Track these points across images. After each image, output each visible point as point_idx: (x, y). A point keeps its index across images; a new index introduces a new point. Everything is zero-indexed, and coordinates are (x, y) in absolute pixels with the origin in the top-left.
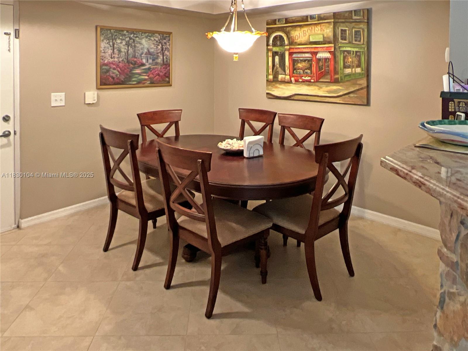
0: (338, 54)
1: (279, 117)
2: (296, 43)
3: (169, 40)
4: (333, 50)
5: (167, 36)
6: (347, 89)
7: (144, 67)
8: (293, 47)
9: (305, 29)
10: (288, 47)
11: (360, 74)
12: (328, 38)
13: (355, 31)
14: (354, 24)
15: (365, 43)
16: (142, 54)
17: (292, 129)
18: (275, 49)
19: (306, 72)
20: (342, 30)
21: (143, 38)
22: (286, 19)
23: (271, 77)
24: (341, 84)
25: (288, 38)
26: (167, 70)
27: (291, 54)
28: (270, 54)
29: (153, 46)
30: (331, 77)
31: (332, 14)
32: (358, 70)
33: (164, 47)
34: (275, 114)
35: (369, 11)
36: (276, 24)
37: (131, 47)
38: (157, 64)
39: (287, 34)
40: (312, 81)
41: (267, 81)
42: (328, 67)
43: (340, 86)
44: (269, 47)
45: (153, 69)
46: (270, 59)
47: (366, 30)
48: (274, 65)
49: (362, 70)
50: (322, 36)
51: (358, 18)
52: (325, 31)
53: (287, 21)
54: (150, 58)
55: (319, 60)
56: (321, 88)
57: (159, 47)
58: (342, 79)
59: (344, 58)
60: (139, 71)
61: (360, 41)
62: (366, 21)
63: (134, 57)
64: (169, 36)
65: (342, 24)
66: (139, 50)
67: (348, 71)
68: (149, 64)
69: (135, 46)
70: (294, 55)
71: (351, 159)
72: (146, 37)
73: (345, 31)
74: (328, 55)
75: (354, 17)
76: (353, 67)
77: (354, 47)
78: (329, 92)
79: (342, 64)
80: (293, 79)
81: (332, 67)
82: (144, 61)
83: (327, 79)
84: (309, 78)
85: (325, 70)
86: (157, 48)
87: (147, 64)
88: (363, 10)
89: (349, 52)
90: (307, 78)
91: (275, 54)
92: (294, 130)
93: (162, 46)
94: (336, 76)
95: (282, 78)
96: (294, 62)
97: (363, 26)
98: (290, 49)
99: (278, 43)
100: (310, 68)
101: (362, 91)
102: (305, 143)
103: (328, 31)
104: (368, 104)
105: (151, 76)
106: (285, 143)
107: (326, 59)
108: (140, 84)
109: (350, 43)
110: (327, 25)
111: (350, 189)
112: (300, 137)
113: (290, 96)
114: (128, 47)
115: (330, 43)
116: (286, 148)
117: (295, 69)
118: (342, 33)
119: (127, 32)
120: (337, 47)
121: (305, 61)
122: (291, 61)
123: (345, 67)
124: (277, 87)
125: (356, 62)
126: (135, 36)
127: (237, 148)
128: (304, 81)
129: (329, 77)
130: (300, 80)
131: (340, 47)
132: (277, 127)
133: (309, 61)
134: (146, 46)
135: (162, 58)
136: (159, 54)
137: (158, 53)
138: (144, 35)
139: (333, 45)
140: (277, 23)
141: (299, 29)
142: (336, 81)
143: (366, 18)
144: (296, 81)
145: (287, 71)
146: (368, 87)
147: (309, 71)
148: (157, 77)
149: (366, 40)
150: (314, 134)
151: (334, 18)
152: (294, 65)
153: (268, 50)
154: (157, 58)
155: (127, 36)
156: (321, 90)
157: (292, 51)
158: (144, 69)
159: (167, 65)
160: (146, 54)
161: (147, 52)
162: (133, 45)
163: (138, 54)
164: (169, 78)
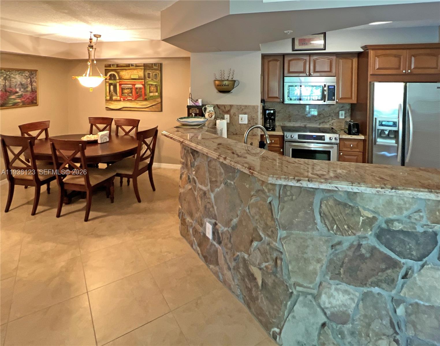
0: (146, 85)
1: (115, 121)
2: (123, 78)
3: (36, 75)
4: (144, 83)
5: (34, 72)
6: (151, 104)
7: (18, 94)
8: (121, 81)
9: (129, 71)
10: (119, 81)
11: (157, 96)
12: (141, 77)
13: (155, 74)
14: (154, 70)
15: (160, 80)
16: (16, 85)
17: (123, 126)
18: (111, 82)
19: (130, 95)
20: (148, 73)
21: (17, 74)
22: (117, 65)
23: (108, 98)
24: (148, 101)
25: (119, 76)
26: (34, 95)
27: (120, 85)
28: (108, 84)
29: (24, 80)
30: (143, 98)
31: (143, 64)
32: (157, 94)
33: (32, 80)
34: (112, 119)
35: (161, 64)
36: (110, 67)
37: (8, 81)
38: (27, 91)
39: (118, 73)
40: (133, 100)
41: (106, 100)
42: (141, 92)
43: (148, 102)
44: (107, 80)
45: (25, 95)
46: (108, 87)
47: (160, 74)
48: (110, 91)
49: (158, 94)
50: (138, 76)
51: (156, 67)
52: (140, 73)
53: (118, 66)
54: (22, 88)
55: (137, 88)
56: (138, 103)
57: (29, 80)
58: (148, 99)
59: (150, 87)
60: (14, 97)
61: (157, 79)
62: (160, 69)
63: (10, 87)
64: (36, 73)
65: (148, 70)
66: (13, 83)
67: (151, 94)
68: (22, 92)
69: (10, 80)
70: (122, 86)
71: (153, 138)
72: (19, 74)
73: (150, 73)
74: (141, 86)
75: (154, 67)
76: (154, 92)
77: (154, 82)
78: (142, 105)
79: (148, 91)
80: (122, 99)
81: (143, 92)
82: (18, 90)
83: (141, 98)
84: (131, 98)
85: (140, 94)
86: (27, 80)
87: (20, 92)
88: (158, 63)
89: (152, 85)
90: (130, 98)
91: (110, 84)
92: (124, 127)
93: (31, 79)
94: (146, 97)
95: (115, 98)
96: (122, 89)
97: (158, 72)
98: (120, 82)
99: (113, 78)
100: (131, 93)
101: (158, 104)
102: (130, 133)
103: (141, 73)
104: (161, 111)
105: (23, 100)
106: (119, 134)
107: (140, 88)
108: (15, 105)
109: (152, 80)
110: (140, 70)
111: (153, 152)
112: (127, 131)
113: (121, 109)
114: (5, 81)
115: (142, 79)
116: (119, 137)
117: (123, 93)
118: (148, 75)
119: (5, 70)
120: (146, 82)
121: (128, 89)
122: (120, 89)
123: (150, 92)
124: (112, 104)
125: (155, 90)
126: (11, 73)
127: (94, 139)
128: (128, 100)
129: (142, 97)
130: (126, 99)
131: (147, 82)
132: (114, 126)
133: (131, 89)
134: (19, 80)
135: (31, 87)
136: (29, 85)
137: (27, 84)
138: (17, 73)
139: (143, 81)
140: (112, 66)
141: (125, 71)
142: (146, 100)
143: (160, 68)
144: (124, 100)
145: (118, 95)
146: (161, 102)
147: (131, 94)
148: (28, 100)
149: (160, 79)
150: (135, 128)
151: (144, 67)
152: (122, 91)
153: (106, 82)
154: (27, 87)
155: (4, 73)
156: (138, 104)
157: (120, 83)
158: (17, 96)
159: (34, 91)
160: (19, 85)
161: (20, 84)
162: (9, 79)
163: (13, 84)
164: (36, 100)
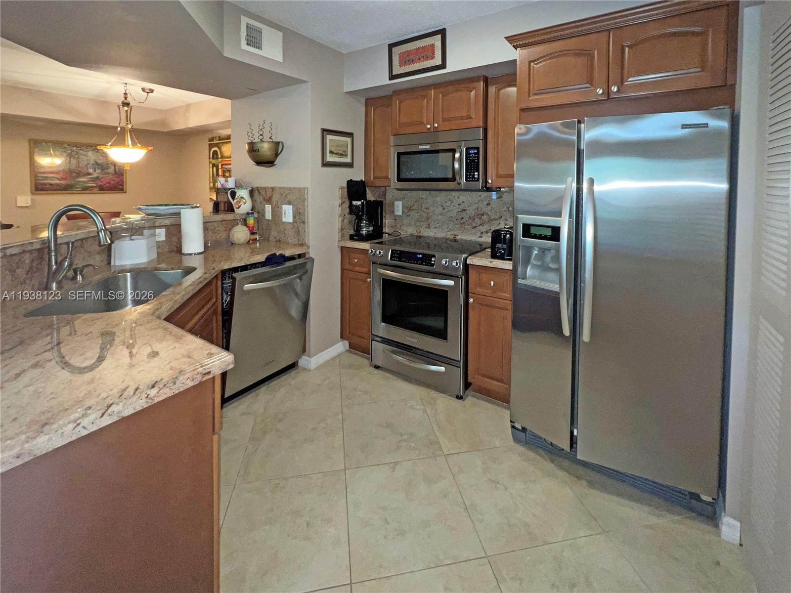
2: (224, 155)
7: (91, 176)
8: (223, 159)
9: (230, 145)
10: (220, 160)
16: (88, 164)
18: (214, 162)
21: (89, 151)
22: (219, 137)
23: (212, 185)
25: (220, 153)
26: (119, 179)
27: (222, 165)
28: (211, 166)
29: (101, 157)
36: (213, 141)
37: (74, 159)
38: (107, 173)
39: (220, 149)
41: (210, 188)
45: (102, 178)
46: (211, 169)
48: (213, 175)
54: (99, 169)
60: (85, 180)
63: (78, 167)
66: (84, 161)
68: (98, 174)
69: (79, 158)
70: (224, 167)
72: (93, 150)
82: (91, 171)
86: (106, 159)
87: (95, 173)
91: (214, 165)
98: (222, 161)
99: (215, 157)
105: (100, 184)
108: (87, 190)
114: (70, 159)
119: (69, 145)
126: (79, 149)
134: (93, 158)
135: (113, 168)
136: (110, 165)
137: (107, 164)
138: (90, 148)
141: (226, 145)
148: (108, 184)
153: (210, 162)
154: (107, 168)
155: (68, 149)
157: (222, 163)
158: (90, 178)
159: (119, 174)
160: (93, 164)
161: (95, 163)
162: (76, 156)
163: (83, 164)
164: (123, 186)
